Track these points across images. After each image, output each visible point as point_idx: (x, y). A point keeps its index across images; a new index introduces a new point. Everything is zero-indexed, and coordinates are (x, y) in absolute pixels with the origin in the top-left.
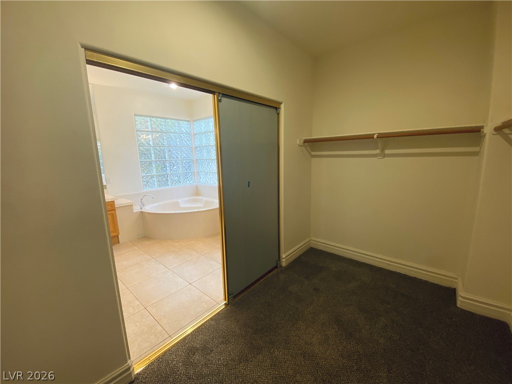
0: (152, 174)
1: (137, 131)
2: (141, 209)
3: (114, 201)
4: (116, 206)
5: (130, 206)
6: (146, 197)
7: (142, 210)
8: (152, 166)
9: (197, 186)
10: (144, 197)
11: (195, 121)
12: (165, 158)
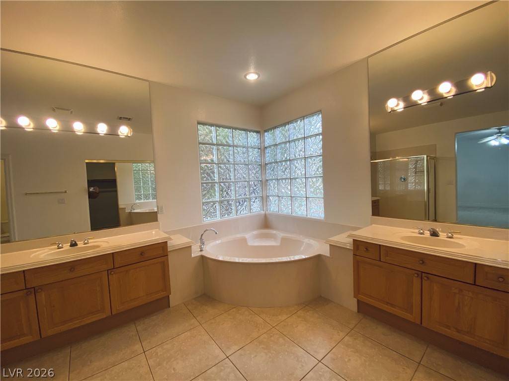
0: (214, 200)
1: (200, 143)
2: (201, 251)
3: (167, 242)
4: (169, 250)
5: (188, 248)
6: (207, 232)
7: (203, 253)
8: (215, 190)
9: (265, 214)
10: (205, 233)
11: (266, 131)
12: (230, 179)
